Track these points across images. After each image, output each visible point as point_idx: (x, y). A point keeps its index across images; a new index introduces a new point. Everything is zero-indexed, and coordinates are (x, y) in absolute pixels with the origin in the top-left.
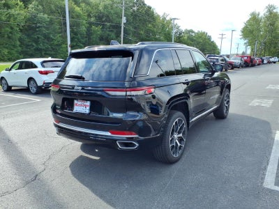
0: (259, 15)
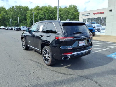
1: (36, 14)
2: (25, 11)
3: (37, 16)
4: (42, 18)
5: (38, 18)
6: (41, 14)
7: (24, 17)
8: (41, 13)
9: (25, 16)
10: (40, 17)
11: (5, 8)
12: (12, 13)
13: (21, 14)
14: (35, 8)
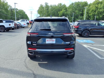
0: (43, 5)
1: (94, 8)
2: (83, 6)
3: (95, 11)
4: (100, 13)
5: (96, 13)
6: (100, 9)
7: (81, 13)
8: (100, 7)
9: (83, 11)
10: (98, 11)
11: (66, 5)
12: (71, 10)
13: (78, 10)
14: (94, 2)
